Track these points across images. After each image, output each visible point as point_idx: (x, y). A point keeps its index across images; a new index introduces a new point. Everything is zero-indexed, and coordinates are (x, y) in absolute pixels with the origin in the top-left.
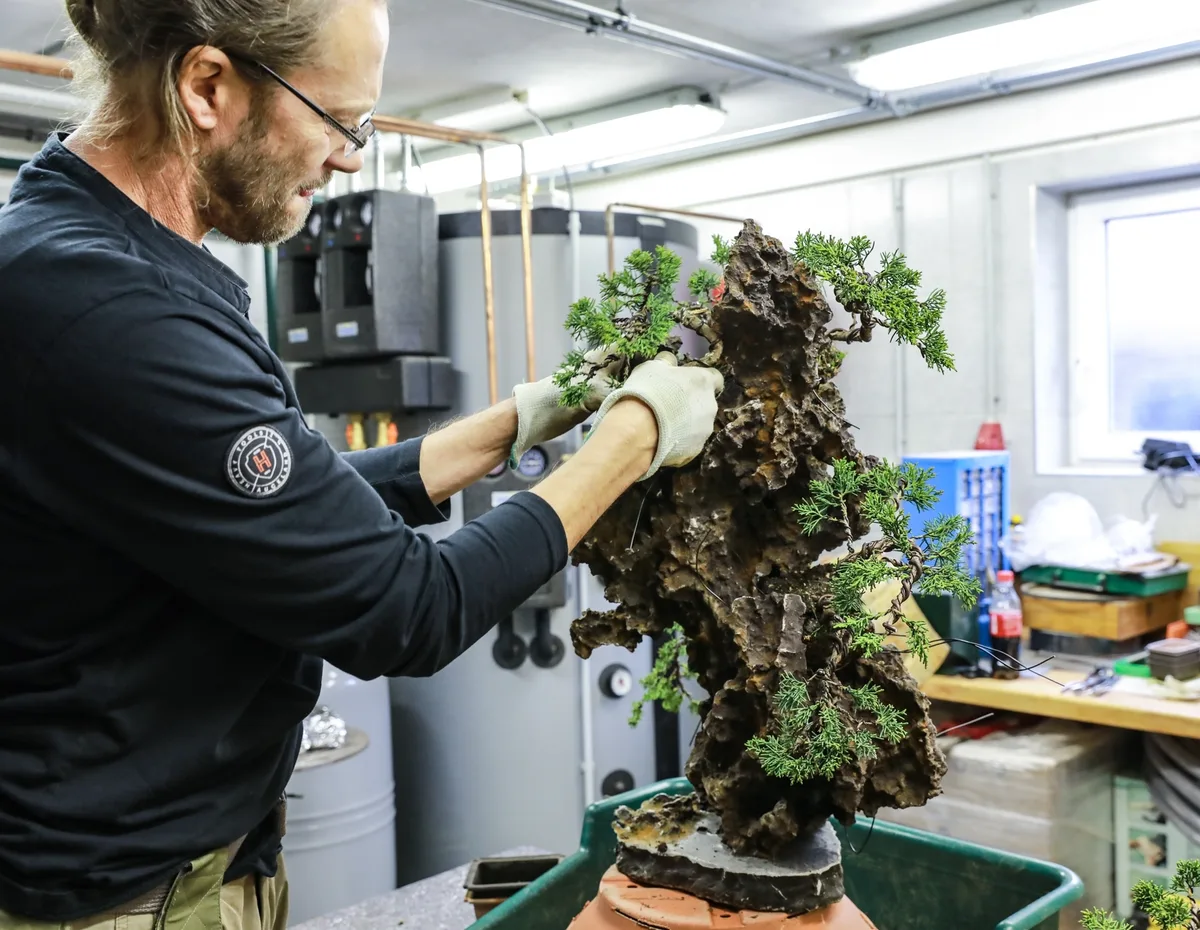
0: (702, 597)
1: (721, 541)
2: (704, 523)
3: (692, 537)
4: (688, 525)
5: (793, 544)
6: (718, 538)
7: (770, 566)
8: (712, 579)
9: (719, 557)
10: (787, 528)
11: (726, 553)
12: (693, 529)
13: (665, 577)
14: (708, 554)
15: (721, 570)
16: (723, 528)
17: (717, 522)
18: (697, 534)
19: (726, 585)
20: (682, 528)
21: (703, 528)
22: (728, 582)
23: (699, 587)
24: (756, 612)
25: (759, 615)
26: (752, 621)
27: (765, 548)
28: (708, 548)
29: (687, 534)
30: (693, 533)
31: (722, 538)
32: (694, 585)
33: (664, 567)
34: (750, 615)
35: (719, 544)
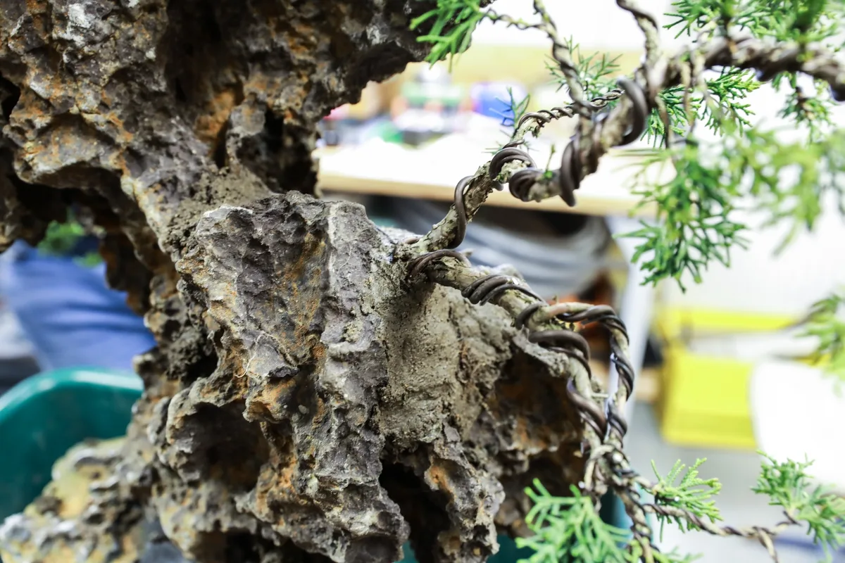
0: (117, 183)
1: (150, 61)
2: (104, 18)
3: (79, 50)
4: (63, 19)
5: (305, 65)
6: (141, 52)
7: (259, 112)
8: (137, 144)
9: (146, 95)
10: (293, 34)
11: (163, 86)
12: (77, 29)
13: (25, 140)
14: (122, 89)
15: (155, 124)
16: (152, 28)
17: (137, 15)
18: (92, 42)
19: (170, 155)
20: (49, 28)
21: (104, 27)
22: (173, 150)
23: (110, 161)
24: (255, 243)
25: (265, 247)
26: (248, 260)
27: (247, 73)
28: (121, 76)
29: (63, 42)
30: (79, 40)
31: (151, 54)
32: (97, 158)
33: (18, 117)
34: (243, 250)
35: (145, 67)
